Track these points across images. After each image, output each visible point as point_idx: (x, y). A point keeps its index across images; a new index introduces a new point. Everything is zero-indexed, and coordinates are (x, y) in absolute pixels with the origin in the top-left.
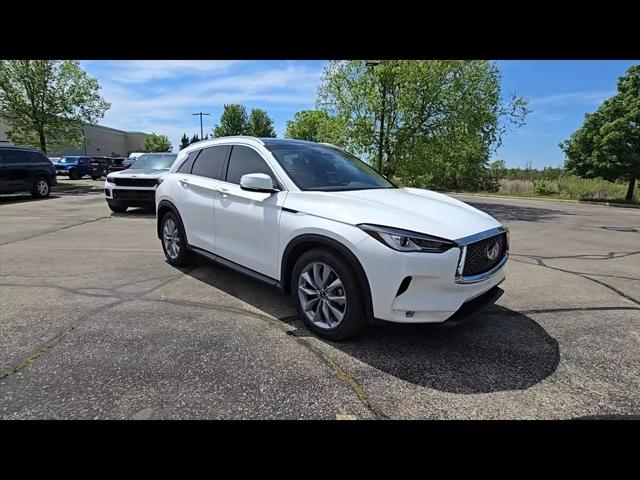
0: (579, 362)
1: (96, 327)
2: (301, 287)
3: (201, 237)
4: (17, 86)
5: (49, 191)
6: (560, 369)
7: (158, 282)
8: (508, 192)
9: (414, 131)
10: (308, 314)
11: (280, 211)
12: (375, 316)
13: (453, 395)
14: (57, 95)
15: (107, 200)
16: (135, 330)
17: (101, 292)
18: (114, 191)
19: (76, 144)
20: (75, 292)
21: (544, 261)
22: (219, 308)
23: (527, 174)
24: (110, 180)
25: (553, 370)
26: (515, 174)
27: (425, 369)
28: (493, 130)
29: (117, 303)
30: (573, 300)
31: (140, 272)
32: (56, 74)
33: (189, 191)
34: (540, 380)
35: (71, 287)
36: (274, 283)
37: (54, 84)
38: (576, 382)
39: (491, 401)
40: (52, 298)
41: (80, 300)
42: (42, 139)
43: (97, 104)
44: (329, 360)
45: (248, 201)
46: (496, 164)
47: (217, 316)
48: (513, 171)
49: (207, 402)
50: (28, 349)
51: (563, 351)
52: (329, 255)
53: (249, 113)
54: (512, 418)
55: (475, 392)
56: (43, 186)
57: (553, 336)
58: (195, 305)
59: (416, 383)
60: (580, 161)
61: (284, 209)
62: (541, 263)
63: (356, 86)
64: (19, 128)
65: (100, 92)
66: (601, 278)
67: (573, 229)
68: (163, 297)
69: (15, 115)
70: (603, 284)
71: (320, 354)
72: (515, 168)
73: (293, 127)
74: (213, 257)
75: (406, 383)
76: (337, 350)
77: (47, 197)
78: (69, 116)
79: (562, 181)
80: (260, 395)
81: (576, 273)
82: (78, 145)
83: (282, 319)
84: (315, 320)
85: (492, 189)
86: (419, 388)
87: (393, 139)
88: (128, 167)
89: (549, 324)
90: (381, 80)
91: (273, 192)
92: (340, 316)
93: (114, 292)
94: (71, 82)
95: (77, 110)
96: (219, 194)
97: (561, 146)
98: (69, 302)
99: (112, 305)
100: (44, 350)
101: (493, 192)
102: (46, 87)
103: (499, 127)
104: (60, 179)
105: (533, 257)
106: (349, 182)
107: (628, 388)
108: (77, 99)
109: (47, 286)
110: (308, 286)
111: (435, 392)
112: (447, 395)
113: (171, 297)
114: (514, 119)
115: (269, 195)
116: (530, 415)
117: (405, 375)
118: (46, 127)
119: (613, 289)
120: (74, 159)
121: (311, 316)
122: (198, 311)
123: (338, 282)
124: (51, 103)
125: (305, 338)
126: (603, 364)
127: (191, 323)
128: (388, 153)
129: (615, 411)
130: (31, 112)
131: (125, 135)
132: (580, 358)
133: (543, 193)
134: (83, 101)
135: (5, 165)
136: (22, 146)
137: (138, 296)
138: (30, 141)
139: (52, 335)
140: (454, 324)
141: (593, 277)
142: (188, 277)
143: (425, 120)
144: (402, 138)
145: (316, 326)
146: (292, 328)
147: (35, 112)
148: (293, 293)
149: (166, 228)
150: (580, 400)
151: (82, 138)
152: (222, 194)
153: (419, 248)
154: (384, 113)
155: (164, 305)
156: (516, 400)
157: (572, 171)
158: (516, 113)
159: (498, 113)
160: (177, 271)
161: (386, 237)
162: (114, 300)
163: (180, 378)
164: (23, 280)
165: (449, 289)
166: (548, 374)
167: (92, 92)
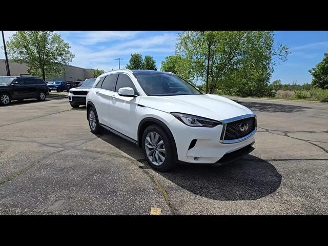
0: (291, 187)
1: (49, 162)
2: (146, 144)
3: (105, 119)
4: (32, 48)
5: (45, 98)
6: (279, 190)
7: (84, 141)
8: (281, 97)
9: (226, 65)
10: (149, 158)
11: (137, 106)
12: (179, 159)
13: (215, 201)
14: (50, 52)
15: (70, 101)
16: (67, 163)
17: (56, 145)
18: (72, 97)
19: (59, 75)
20: (45, 145)
21: (289, 134)
22: (109, 154)
23: (294, 87)
24: (71, 92)
25: (274, 190)
26: (287, 87)
27: (204, 187)
28: (268, 63)
29: (62, 151)
30: (298, 154)
31: (76, 136)
32: (50, 41)
33: (100, 97)
34: (265, 196)
35: (43, 143)
36: (135, 142)
37: (49, 46)
38: (285, 197)
39: (234, 205)
40: (34, 147)
41: (46, 149)
42: (44, 73)
43: (68, 55)
44: (156, 181)
45: (123, 101)
46: (275, 82)
47: (107, 158)
48: (286, 86)
49: (91, 198)
50: (16, 170)
51: (283, 180)
52: (157, 128)
53: (144, 58)
54: (243, 214)
55: (227, 200)
56: (42, 96)
57: (280, 173)
58: (99, 152)
59: (197, 194)
60: (321, 79)
61: (139, 105)
62: (286, 135)
63: (195, 42)
64: (33, 68)
65: (70, 50)
66: (318, 143)
67: (312, 117)
68: (84, 148)
69: (31, 62)
70: (319, 146)
71: (152, 178)
72: (287, 84)
73: (165, 64)
74: (109, 129)
75: (192, 194)
76: (161, 176)
77: (44, 100)
78: (56, 61)
79: (313, 91)
80: (117, 196)
81: (305, 141)
82: (60, 76)
83: (138, 160)
84: (153, 161)
85: (271, 95)
86: (198, 196)
87: (215, 70)
88: (80, 86)
89: (279, 167)
90: (208, 39)
91: (135, 97)
92: (163, 158)
93: (62, 145)
94: (57, 45)
95: (59, 59)
96: (111, 98)
97: (310, 71)
98: (41, 149)
99: (60, 152)
100: (23, 172)
101: (272, 97)
102: (45, 48)
103: (272, 61)
104: (53, 92)
105: (283, 131)
106: (178, 91)
107: (314, 202)
108: (59, 53)
109: (33, 142)
110: (150, 144)
111: (206, 199)
112: (211, 201)
113: (87, 148)
114: (280, 57)
115: (133, 98)
116: (254, 213)
117: (193, 190)
118: (45, 67)
119: (324, 149)
120: (59, 83)
121: (150, 158)
122: (99, 155)
123: (162, 142)
124: (47, 55)
125: (147, 170)
126: (304, 189)
127: (94, 161)
128: (213, 77)
129: (302, 213)
130: (39, 60)
131: (84, 70)
132: (292, 185)
133: (300, 97)
134: (62, 54)
135: (25, 85)
136: (35, 76)
137: (73, 147)
138: (37, 73)
139: (29, 164)
140: (220, 164)
141: (314, 143)
142: (99, 139)
143: (232, 59)
144: (220, 69)
145: (152, 164)
146: (142, 165)
147: (40, 60)
148: (143, 147)
149: (90, 115)
150: (284, 207)
151: (61, 72)
152: (113, 98)
153: (201, 125)
154: (210, 56)
155: (84, 152)
156: (248, 205)
157: (316, 85)
158: (282, 54)
159: (271, 54)
160: (94, 136)
161: (184, 119)
162: (61, 149)
163: (81, 187)
164: (23, 139)
165: (216, 146)
166: (271, 192)
167: (66, 49)
